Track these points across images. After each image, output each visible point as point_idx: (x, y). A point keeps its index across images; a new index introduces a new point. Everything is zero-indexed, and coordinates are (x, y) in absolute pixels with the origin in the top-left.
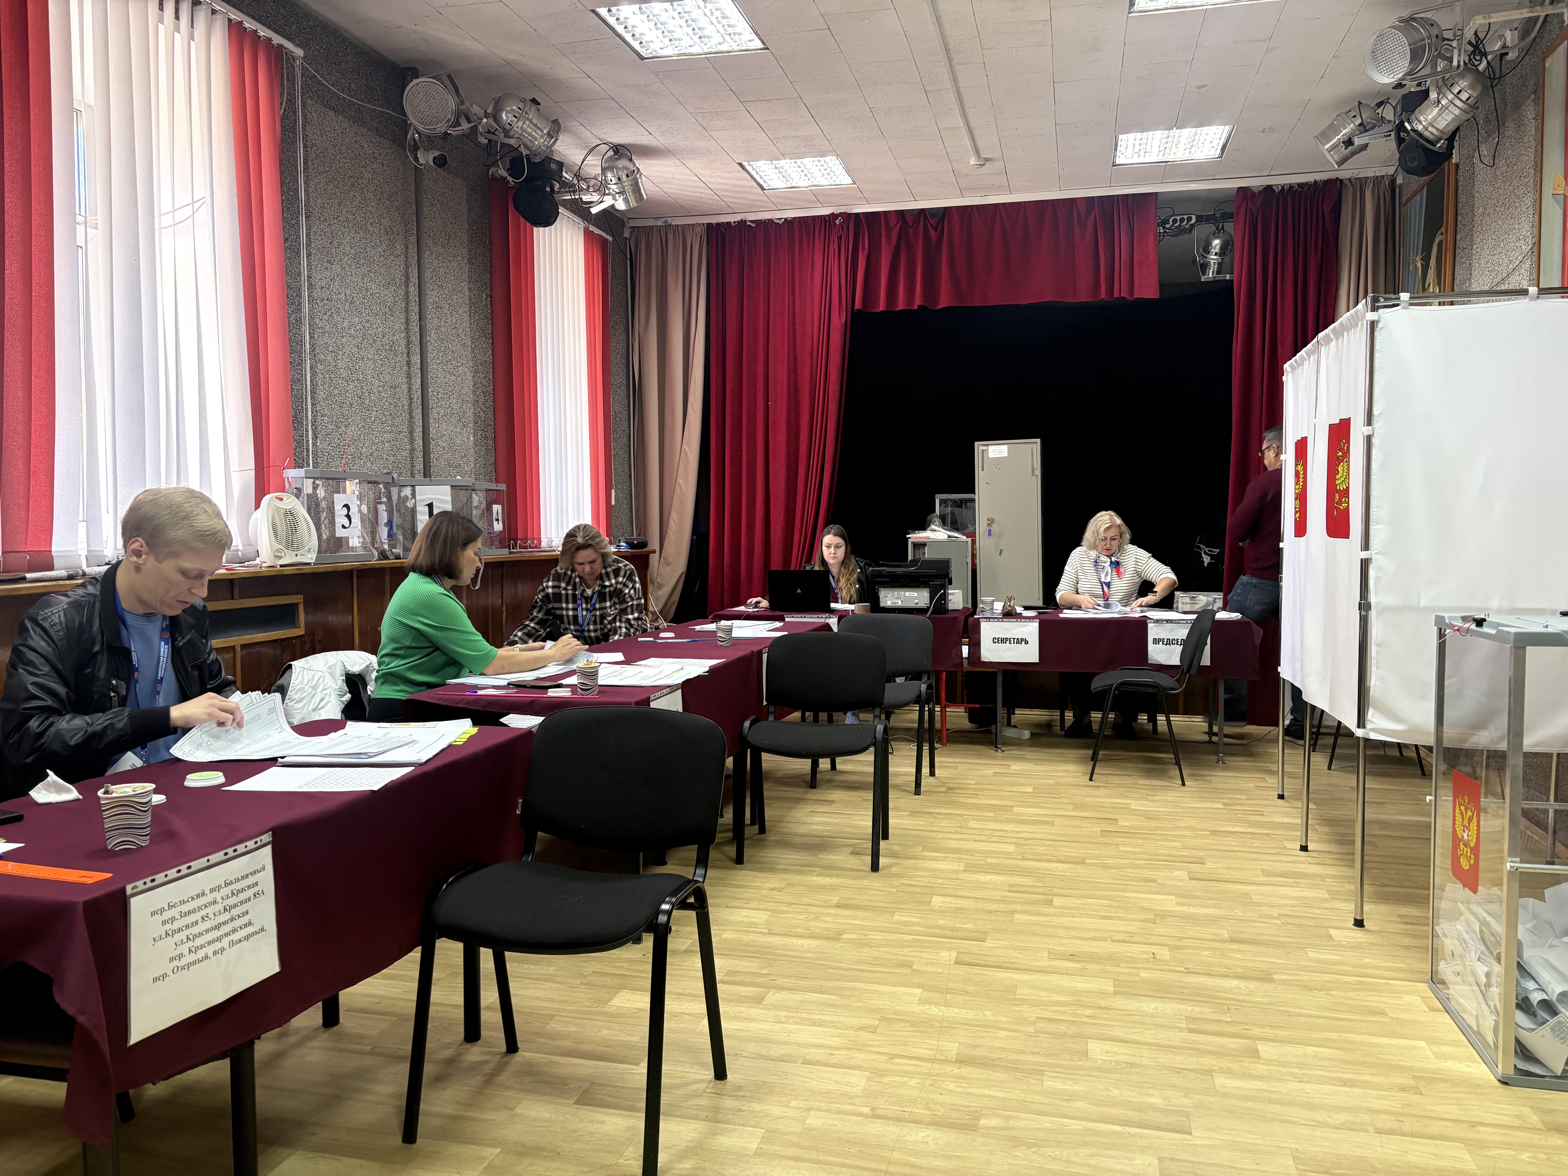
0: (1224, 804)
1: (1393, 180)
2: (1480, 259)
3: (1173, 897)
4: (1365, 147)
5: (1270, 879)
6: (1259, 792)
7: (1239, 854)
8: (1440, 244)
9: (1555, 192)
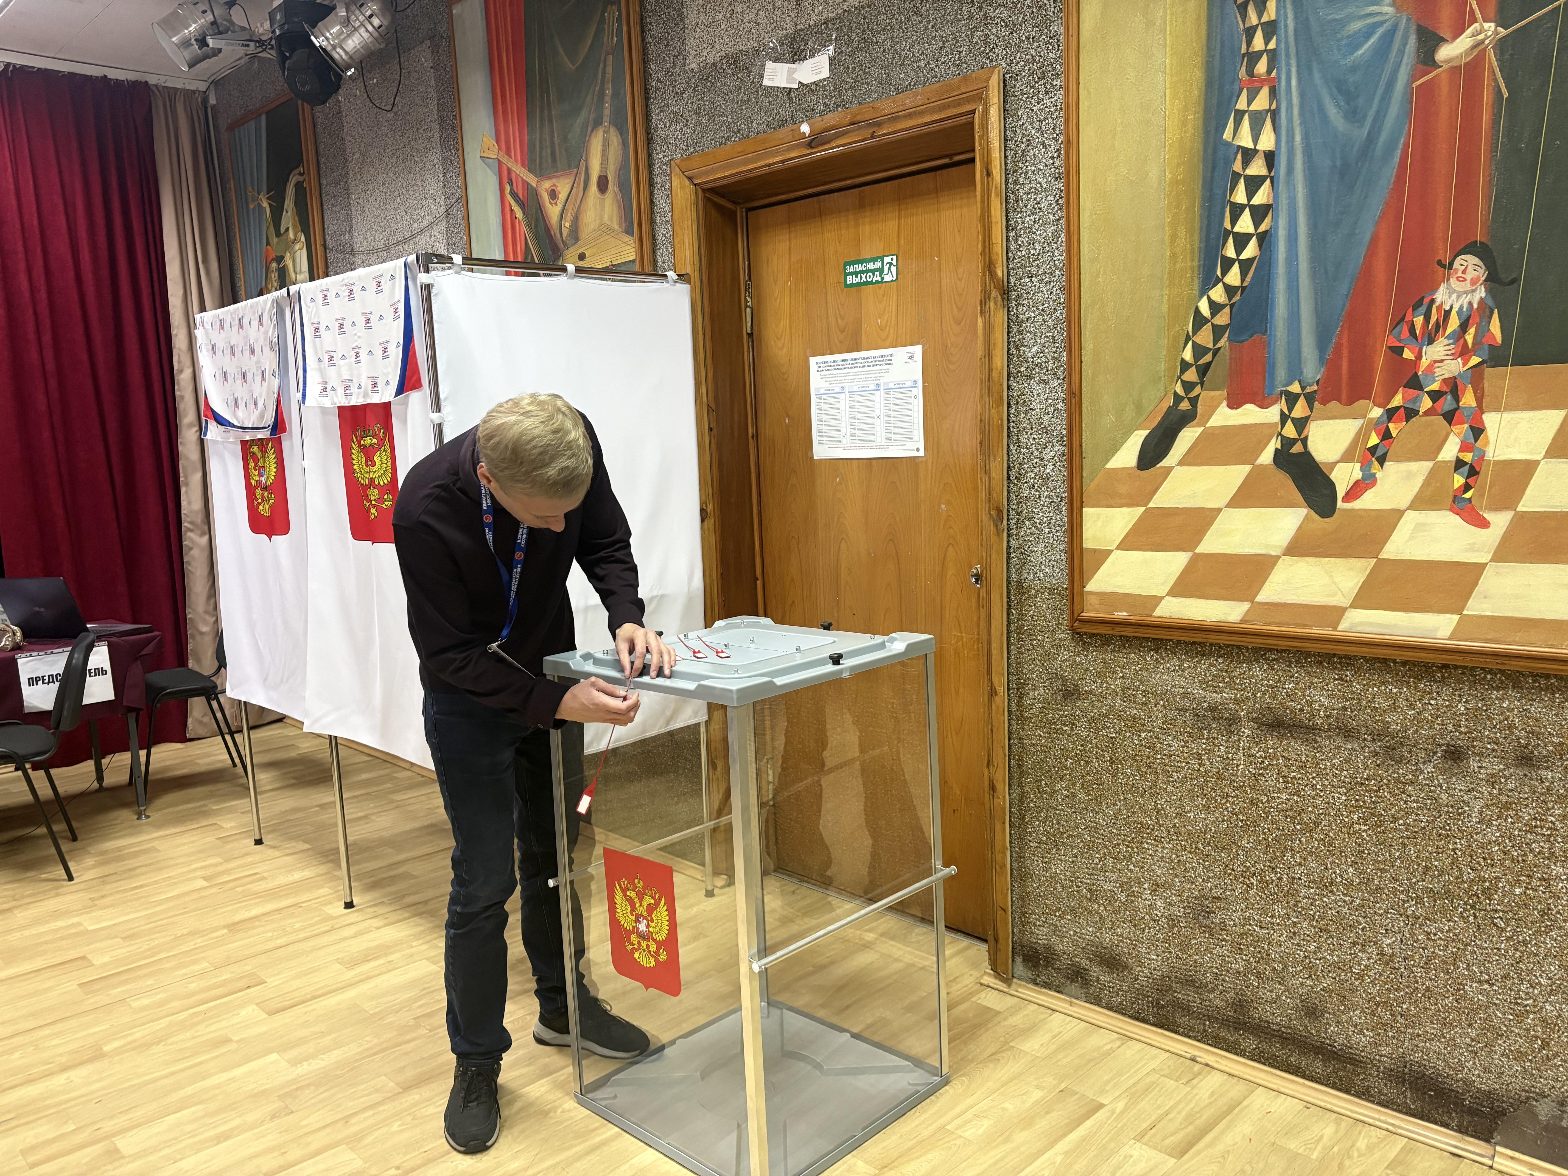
0: (205, 878)
1: (205, 100)
2: (363, 211)
3: (274, 1057)
4: (217, 52)
5: (359, 969)
6: (229, 846)
7: (291, 948)
8: (299, 186)
9: (485, 155)
